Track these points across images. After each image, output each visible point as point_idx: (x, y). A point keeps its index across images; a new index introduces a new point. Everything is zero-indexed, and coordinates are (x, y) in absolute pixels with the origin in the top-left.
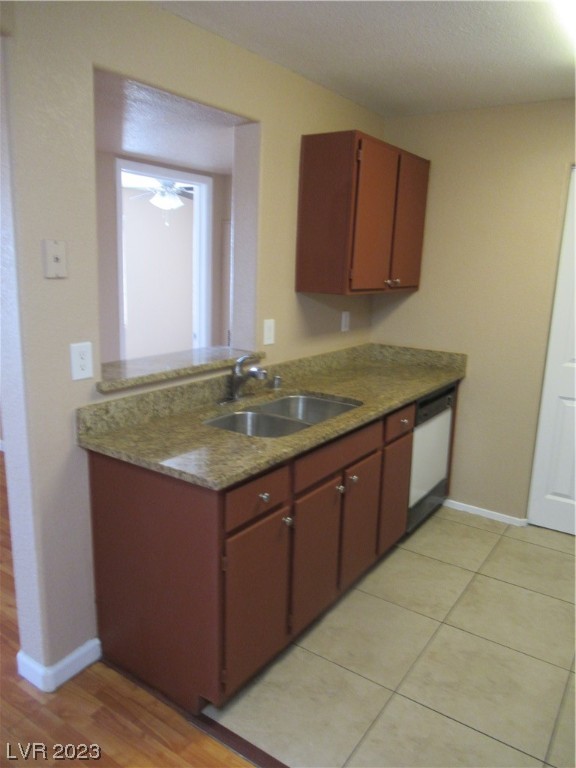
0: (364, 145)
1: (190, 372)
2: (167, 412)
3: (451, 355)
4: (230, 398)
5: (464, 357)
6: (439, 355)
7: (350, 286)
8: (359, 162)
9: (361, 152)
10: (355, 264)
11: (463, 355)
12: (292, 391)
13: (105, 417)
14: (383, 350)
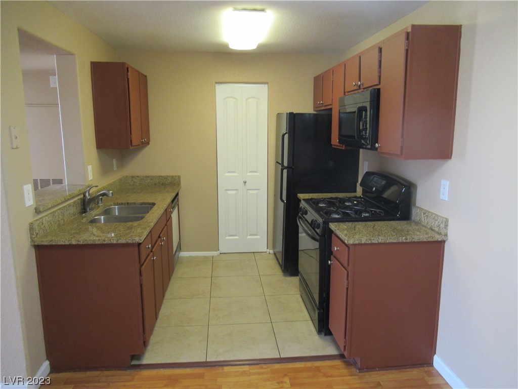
0: (129, 70)
1: (69, 198)
2: (62, 221)
3: (172, 177)
4: (84, 211)
5: (179, 177)
6: (166, 178)
7: (131, 145)
8: (128, 79)
9: (129, 73)
10: (132, 133)
11: (179, 176)
12: (109, 204)
13: (42, 227)
14: (134, 179)
